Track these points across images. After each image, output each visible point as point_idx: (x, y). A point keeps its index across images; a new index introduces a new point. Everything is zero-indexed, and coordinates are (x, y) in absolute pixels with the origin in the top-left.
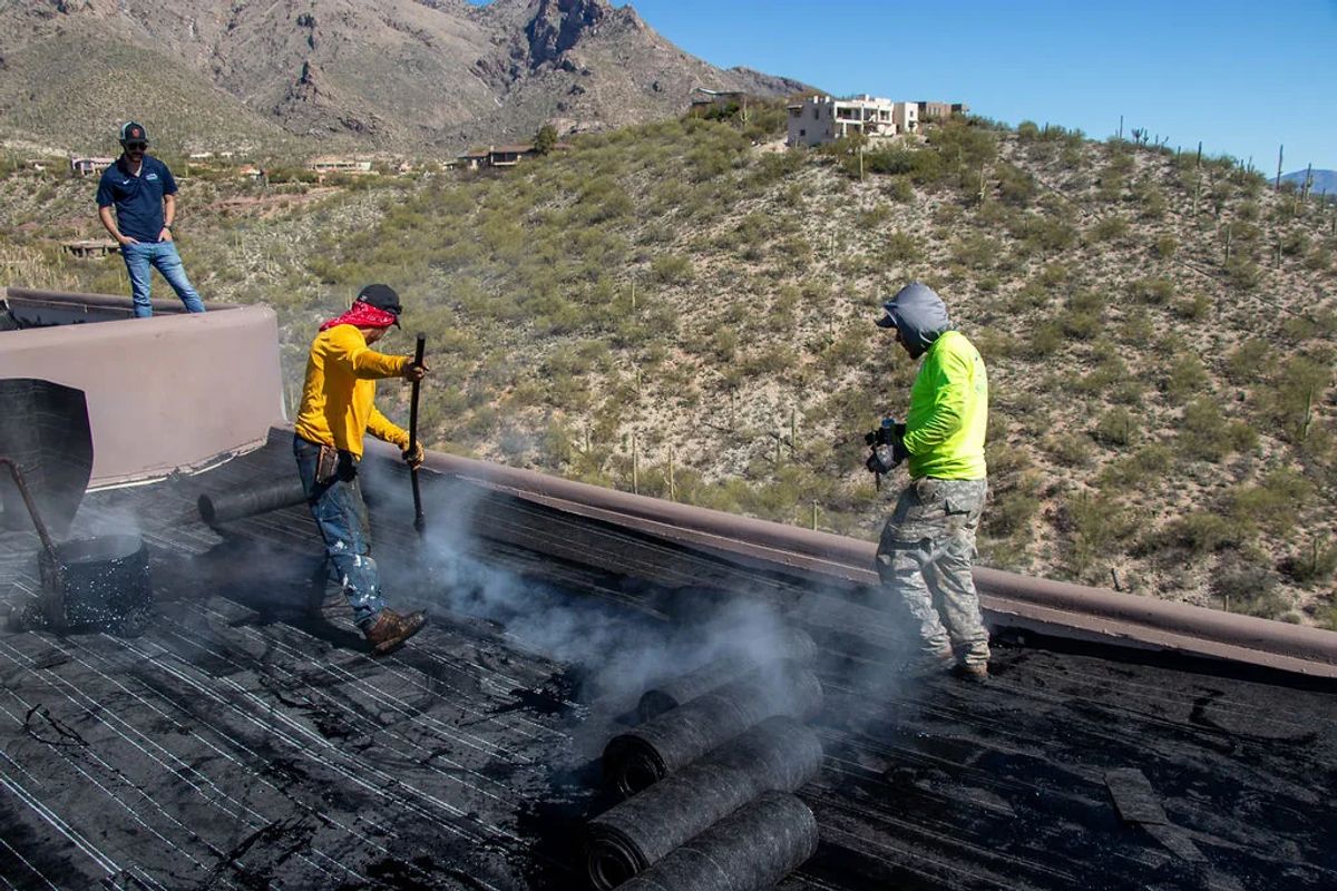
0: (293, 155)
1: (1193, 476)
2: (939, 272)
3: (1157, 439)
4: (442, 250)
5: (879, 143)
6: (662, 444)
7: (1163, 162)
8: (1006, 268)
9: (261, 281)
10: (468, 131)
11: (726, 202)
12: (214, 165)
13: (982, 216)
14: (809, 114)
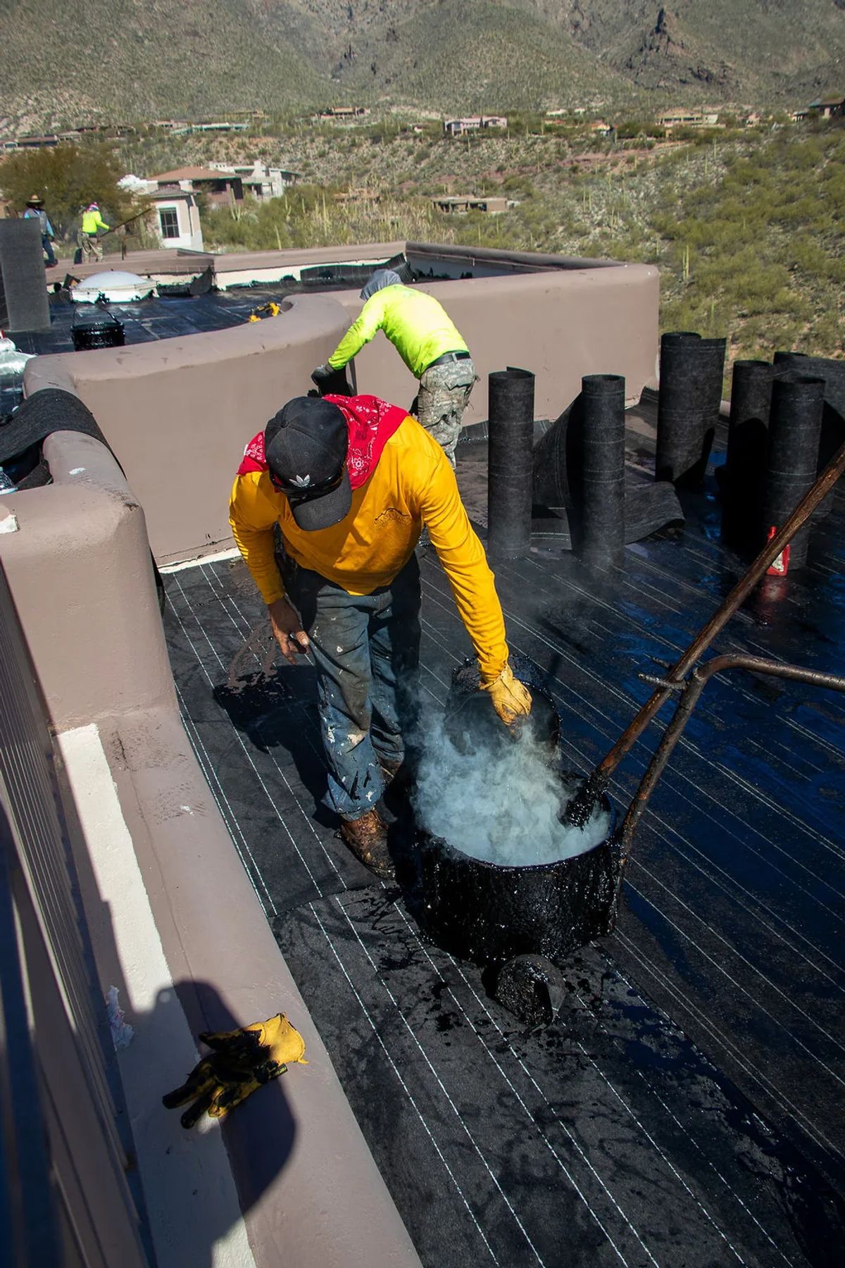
0: (642, 109)
4: (783, 208)
9: (604, 236)
12: (567, 122)
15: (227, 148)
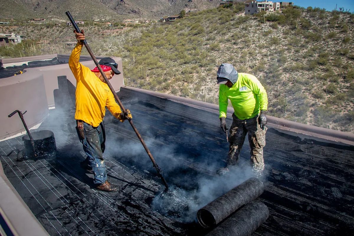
0: (119, 19)
1: (352, 101)
2: (284, 47)
3: (342, 92)
4: (157, 43)
5: (269, 13)
6: (212, 91)
7: (348, 16)
8: (303, 46)
9: (112, 51)
10: (163, 12)
11: (229, 29)
12: (100, 23)
13: (296, 32)
14: (251, 6)
15: (3, 29)
